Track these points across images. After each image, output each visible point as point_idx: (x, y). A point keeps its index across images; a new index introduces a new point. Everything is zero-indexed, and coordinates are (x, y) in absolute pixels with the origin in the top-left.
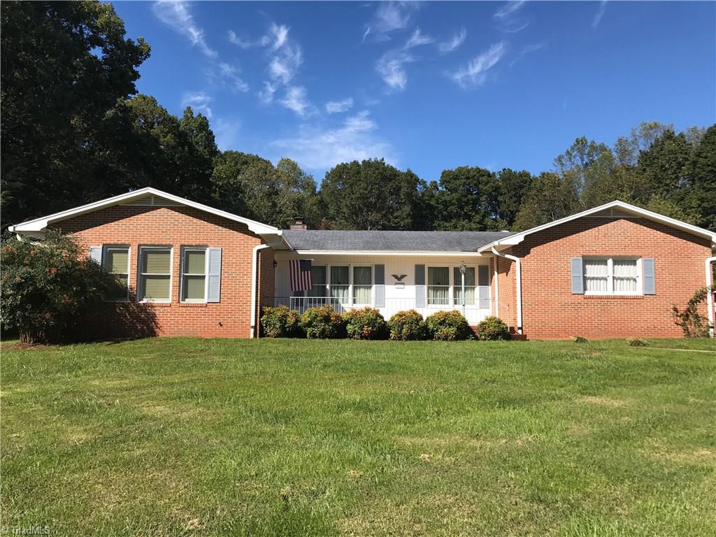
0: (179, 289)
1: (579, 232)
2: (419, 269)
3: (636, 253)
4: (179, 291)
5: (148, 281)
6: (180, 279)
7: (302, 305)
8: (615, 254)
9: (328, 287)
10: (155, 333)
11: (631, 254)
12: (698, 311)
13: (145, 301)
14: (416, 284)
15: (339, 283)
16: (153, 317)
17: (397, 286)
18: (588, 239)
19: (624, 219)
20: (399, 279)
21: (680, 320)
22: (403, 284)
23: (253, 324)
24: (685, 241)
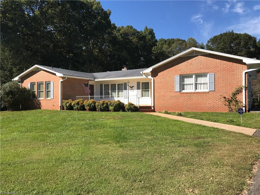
0: (45, 95)
1: (179, 64)
2: (138, 83)
3: (206, 71)
4: (45, 96)
5: (41, 93)
6: (45, 92)
7: (102, 98)
8: (195, 72)
9: (110, 91)
10: (41, 108)
11: (203, 72)
12: (238, 98)
13: (40, 98)
14: (137, 89)
15: (113, 90)
16: (40, 103)
17: (131, 90)
18: (183, 67)
19: (200, 55)
20: (132, 87)
21: (227, 103)
22: (133, 89)
23: (60, 106)
24: (232, 63)
